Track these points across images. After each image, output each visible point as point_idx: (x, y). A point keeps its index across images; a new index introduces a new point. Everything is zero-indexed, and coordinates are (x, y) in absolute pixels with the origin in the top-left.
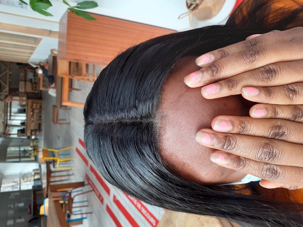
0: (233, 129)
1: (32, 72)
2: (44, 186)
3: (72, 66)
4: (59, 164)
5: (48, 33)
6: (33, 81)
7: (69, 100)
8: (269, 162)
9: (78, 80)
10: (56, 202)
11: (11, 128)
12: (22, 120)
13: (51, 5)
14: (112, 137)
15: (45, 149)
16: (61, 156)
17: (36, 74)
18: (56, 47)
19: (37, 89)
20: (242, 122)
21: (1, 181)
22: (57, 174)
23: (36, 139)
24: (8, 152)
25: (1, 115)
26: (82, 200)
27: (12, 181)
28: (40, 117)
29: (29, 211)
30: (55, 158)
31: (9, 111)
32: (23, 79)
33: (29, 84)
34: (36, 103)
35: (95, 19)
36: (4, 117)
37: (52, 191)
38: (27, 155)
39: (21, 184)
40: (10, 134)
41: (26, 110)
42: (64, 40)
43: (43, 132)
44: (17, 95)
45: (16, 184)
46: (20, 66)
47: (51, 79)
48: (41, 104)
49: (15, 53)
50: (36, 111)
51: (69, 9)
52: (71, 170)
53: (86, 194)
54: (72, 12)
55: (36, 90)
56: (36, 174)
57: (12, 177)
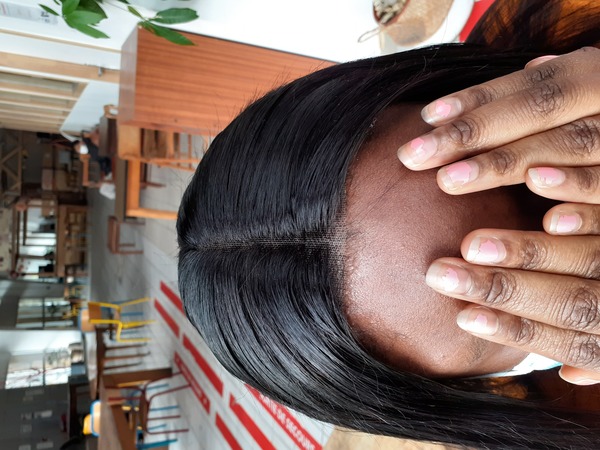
0: (508, 259)
1: (67, 150)
2: (92, 376)
3: (146, 138)
4: (122, 333)
5: (100, 72)
6: (70, 168)
7: (141, 205)
8: (587, 329)
9: (159, 167)
10: (116, 408)
11: (26, 261)
12: (48, 246)
13: (105, 17)
14: (240, 277)
15: (94, 302)
16: (124, 318)
17: (74, 155)
18: (115, 100)
19: (78, 184)
20: (527, 243)
21: (7, 368)
22: (118, 353)
23: (75, 283)
24: (20, 310)
25: (7, 236)
26: (167, 405)
27: (28, 366)
28: (84, 239)
29: (62, 427)
30: (113, 322)
31: (21, 227)
32: (50, 165)
33: (61, 176)
34: (76, 213)
35: (193, 44)
36: (13, 239)
37: (107, 387)
38: (58, 315)
39: (47, 373)
40: (24, 274)
41: (56, 226)
42: (132, 87)
43: (89, 270)
44: (39, 197)
45: (36, 372)
46: (45, 139)
47: (104, 164)
48: (85, 213)
49: (33, 113)
50: (76, 228)
51: (140, 24)
52: (145, 344)
53: (175, 393)
54: (147, 30)
55: (74, 186)
56: (75, 352)
57: (28, 358)
